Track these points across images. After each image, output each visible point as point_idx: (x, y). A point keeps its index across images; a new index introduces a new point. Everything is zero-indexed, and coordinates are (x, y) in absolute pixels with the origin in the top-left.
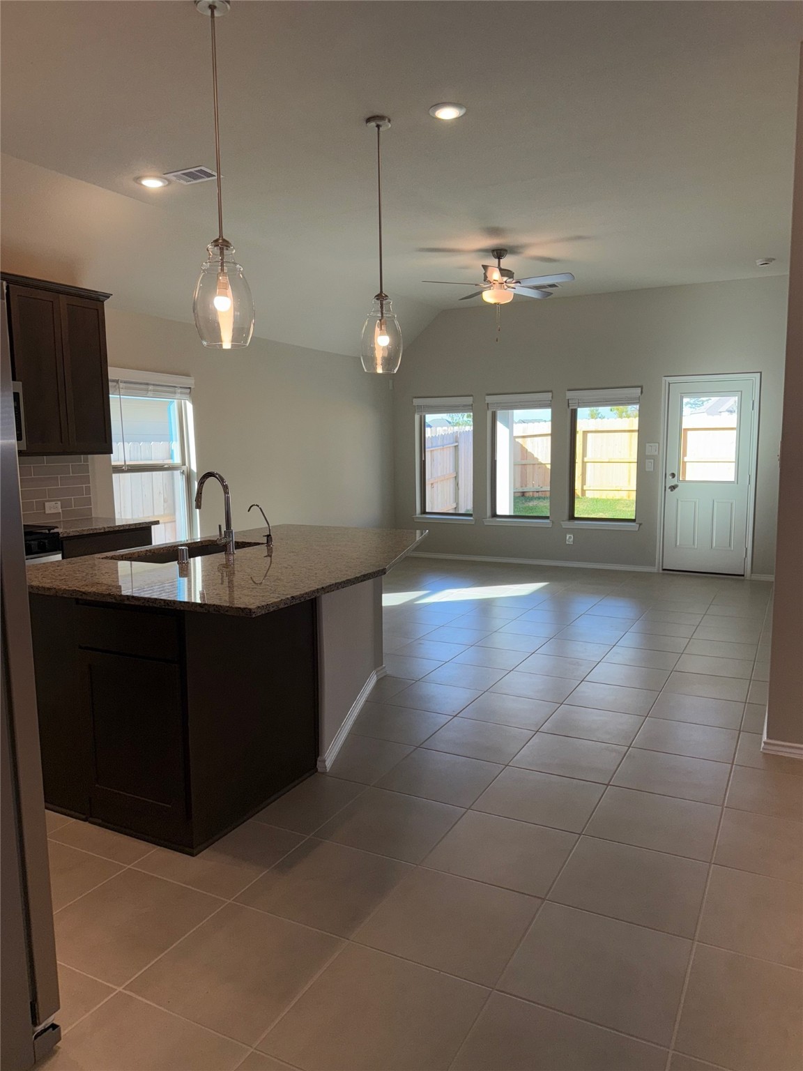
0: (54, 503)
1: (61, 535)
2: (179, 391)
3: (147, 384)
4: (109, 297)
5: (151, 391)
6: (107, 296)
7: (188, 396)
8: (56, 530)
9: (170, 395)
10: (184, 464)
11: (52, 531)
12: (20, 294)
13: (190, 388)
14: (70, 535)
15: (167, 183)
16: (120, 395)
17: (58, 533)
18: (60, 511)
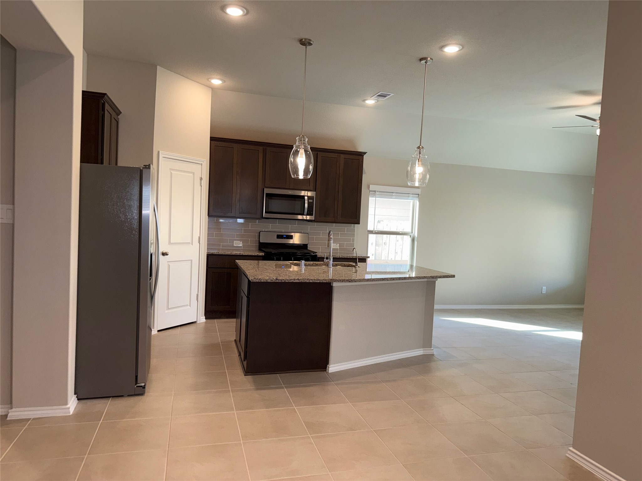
0: (335, 244)
1: (318, 256)
2: (411, 196)
3: (393, 193)
4: (365, 154)
5: (394, 196)
6: (365, 153)
7: (417, 198)
8: (316, 254)
9: (407, 198)
10: (412, 233)
11: (315, 254)
12: (322, 156)
13: (418, 194)
14: (322, 257)
15: (377, 101)
16: (376, 198)
17: (317, 255)
18: (338, 248)
